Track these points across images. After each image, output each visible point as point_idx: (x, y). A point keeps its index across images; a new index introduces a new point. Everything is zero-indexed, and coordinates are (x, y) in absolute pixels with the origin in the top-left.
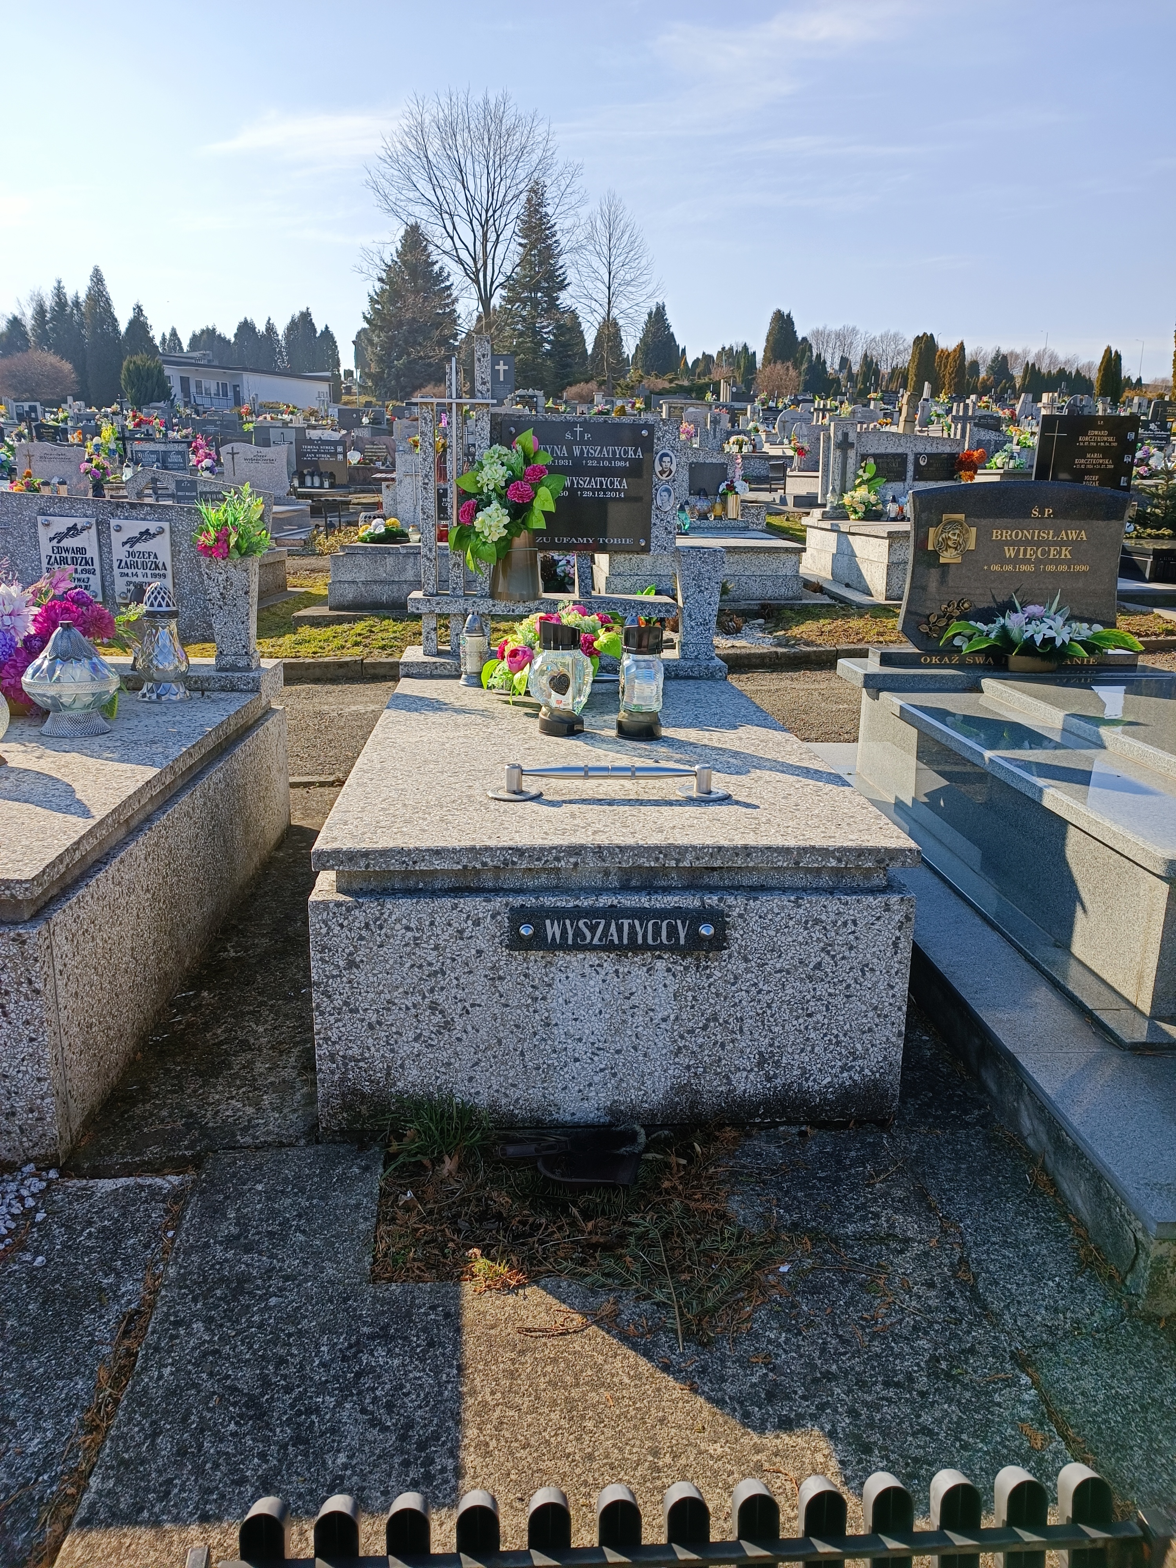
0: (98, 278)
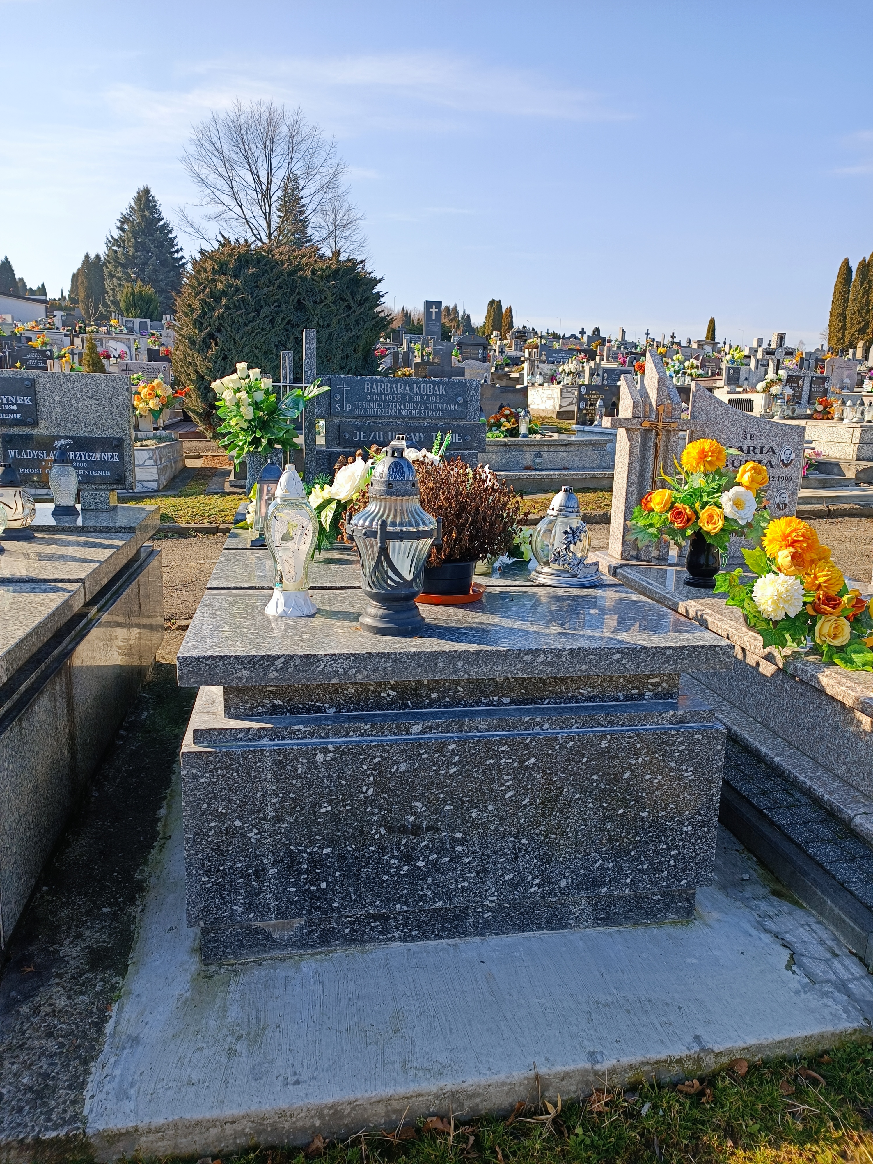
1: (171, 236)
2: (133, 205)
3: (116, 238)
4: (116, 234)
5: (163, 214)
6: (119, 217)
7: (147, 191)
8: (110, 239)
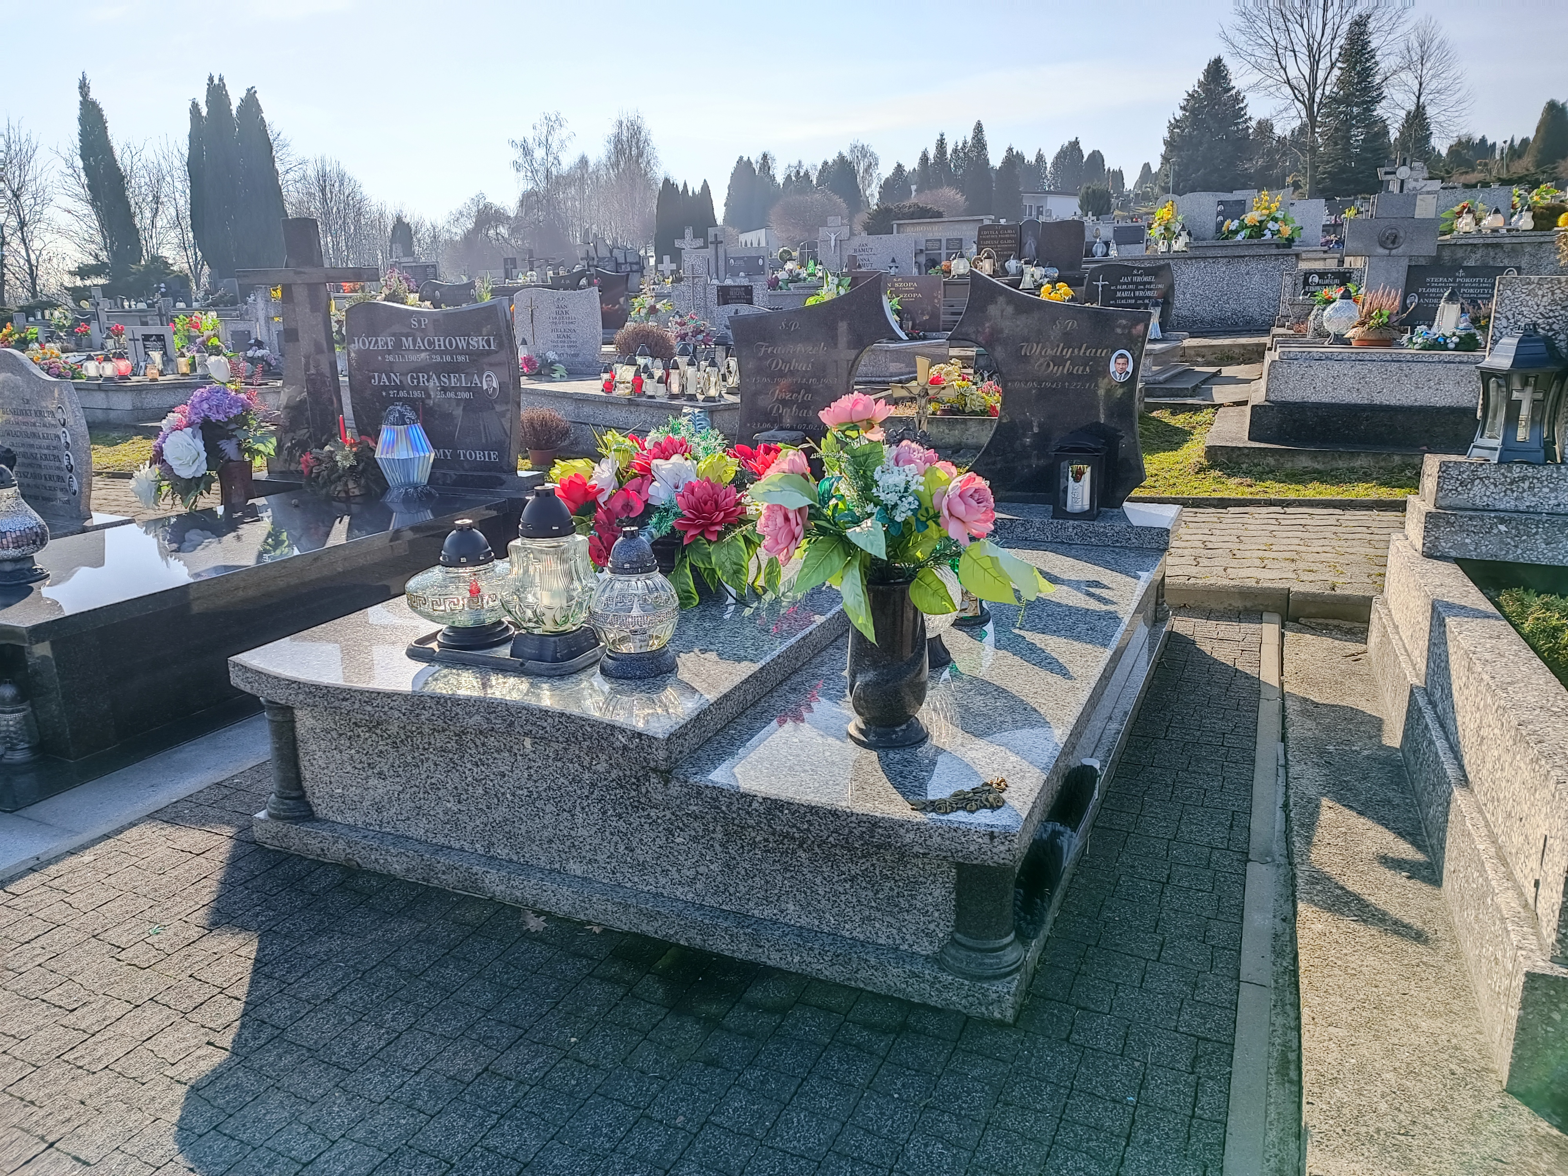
0: (979, 128)
1: (1242, 105)
2: (1202, 78)
3: (1178, 118)
4: (1179, 114)
5: (1232, 84)
6: (1186, 96)
7: (1218, 61)
8: (1173, 121)
